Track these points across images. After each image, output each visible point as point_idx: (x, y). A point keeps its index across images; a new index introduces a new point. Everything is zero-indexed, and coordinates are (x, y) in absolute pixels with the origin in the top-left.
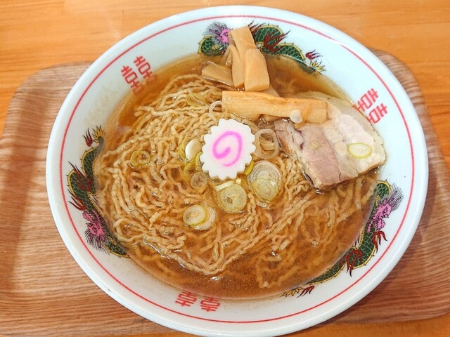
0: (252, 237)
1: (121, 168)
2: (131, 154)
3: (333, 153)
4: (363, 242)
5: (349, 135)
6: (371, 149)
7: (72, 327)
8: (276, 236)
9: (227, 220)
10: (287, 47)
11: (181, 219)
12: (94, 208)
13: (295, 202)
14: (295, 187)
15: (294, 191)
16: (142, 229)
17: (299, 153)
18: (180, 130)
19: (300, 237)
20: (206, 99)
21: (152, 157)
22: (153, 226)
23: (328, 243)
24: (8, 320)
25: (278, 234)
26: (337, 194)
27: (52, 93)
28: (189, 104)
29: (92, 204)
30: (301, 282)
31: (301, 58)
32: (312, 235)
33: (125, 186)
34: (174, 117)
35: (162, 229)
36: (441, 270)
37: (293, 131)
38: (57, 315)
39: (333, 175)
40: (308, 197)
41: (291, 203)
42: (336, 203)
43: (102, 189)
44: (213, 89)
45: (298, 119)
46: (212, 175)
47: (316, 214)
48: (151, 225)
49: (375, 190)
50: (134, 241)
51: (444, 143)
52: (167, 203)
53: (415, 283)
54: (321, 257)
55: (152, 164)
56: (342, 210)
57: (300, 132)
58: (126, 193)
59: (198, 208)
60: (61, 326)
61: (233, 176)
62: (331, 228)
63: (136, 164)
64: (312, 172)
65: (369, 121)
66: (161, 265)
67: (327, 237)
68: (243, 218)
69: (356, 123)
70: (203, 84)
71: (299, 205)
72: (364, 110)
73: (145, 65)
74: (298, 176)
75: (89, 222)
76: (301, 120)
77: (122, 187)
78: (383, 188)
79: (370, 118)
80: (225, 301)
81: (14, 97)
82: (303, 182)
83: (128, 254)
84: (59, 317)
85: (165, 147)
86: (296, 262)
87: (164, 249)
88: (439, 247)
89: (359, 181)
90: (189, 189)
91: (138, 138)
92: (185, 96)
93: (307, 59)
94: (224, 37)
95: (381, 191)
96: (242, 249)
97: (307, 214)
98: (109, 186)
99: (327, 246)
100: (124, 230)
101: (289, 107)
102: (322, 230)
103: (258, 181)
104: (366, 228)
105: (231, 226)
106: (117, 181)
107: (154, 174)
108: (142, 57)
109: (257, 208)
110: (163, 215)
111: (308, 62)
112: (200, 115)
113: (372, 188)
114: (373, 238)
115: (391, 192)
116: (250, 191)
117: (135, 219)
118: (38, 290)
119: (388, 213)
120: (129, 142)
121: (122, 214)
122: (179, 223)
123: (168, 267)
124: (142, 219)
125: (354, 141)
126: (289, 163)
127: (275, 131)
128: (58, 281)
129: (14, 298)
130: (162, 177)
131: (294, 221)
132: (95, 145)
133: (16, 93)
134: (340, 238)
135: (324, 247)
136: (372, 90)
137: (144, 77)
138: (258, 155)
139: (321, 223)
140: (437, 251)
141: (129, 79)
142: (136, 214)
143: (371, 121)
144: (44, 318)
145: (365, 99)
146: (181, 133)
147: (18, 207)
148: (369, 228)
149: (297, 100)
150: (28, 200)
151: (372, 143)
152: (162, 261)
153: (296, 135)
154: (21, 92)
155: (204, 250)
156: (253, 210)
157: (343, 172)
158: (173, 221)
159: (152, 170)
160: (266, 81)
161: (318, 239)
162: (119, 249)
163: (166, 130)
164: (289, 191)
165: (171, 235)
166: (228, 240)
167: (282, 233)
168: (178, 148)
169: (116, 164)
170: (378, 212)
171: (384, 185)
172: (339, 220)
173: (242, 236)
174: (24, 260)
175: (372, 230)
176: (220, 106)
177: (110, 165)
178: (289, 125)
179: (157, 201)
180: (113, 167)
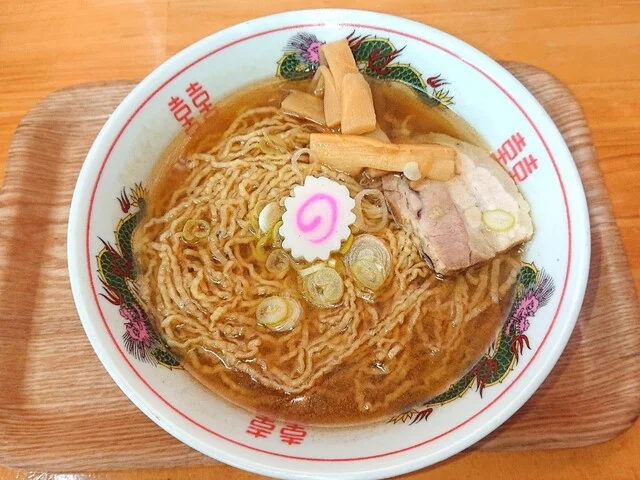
0: (350, 340)
1: (171, 244)
2: (184, 223)
3: (462, 223)
4: (499, 349)
5: (485, 198)
6: (514, 218)
7: (107, 457)
8: (382, 340)
9: (317, 318)
10: (401, 69)
11: (254, 316)
12: (134, 300)
13: (408, 292)
14: (409, 272)
15: (408, 276)
16: (199, 329)
17: (415, 222)
18: (251, 190)
19: (415, 340)
20: (288, 144)
21: (212, 227)
22: (215, 326)
23: (452, 349)
24: (19, 447)
25: (386, 337)
26: (467, 280)
27: (70, 126)
28: (264, 151)
29: (131, 295)
30: (415, 402)
31: (420, 85)
32: (432, 338)
33: (176, 268)
34: (242, 170)
35: (227, 330)
36: (606, 378)
37: (408, 191)
38: (86, 440)
39: (462, 256)
40: (426, 285)
41: (404, 293)
42: (465, 294)
43: (145, 272)
44: (297, 130)
45: (415, 174)
46: (296, 254)
47: (437, 309)
48: (212, 325)
49: (518, 276)
50: (190, 347)
51: (618, 200)
52: (234, 293)
53: (570, 396)
54: (443, 368)
55: (213, 239)
56: (473, 304)
57: (417, 192)
58: (178, 279)
59: (276, 301)
60: (92, 456)
61: (325, 256)
62: (457, 328)
63: (190, 238)
64: (433, 251)
65: (512, 177)
66: (226, 380)
67: (451, 341)
68: (338, 314)
69: (494, 181)
70: (284, 121)
71: (414, 297)
72: (506, 162)
73: (202, 94)
74: (414, 256)
75: (128, 321)
76: (419, 177)
77: (172, 270)
78: (528, 274)
79: (514, 174)
80: (313, 428)
81: (17, 132)
82: (421, 264)
83: (182, 364)
84: (89, 443)
85: (230, 214)
86: (409, 375)
87: (229, 357)
88: (604, 347)
89: (497, 263)
90: (264, 274)
91: (193, 199)
92: (258, 139)
93: (429, 86)
94: (312, 53)
95: (525, 277)
96: (336, 358)
97: (425, 309)
98: (154, 268)
99: (451, 353)
100: (176, 331)
101: (403, 158)
102: (444, 332)
103: (359, 264)
104: (504, 329)
105: (321, 326)
106: (164, 262)
107: (216, 253)
108: (197, 84)
109: (358, 300)
110: (229, 311)
111: (430, 91)
112: (279, 168)
113: (514, 273)
114: (513, 344)
115: (539, 279)
116: (347, 277)
117: (191, 316)
118: (58, 405)
119: (534, 309)
120: (180, 207)
121: (173, 309)
122: (250, 321)
123: (237, 382)
124: (199, 316)
125: (491, 207)
126: (402, 238)
127: (382, 192)
128: (86, 393)
129: (26, 417)
130: (227, 256)
131: (406, 319)
132: (133, 210)
133: (19, 126)
134: (469, 342)
135: (447, 354)
136: (518, 134)
137: (201, 112)
138: (359, 226)
139: (443, 322)
140: (601, 353)
141: (180, 115)
142: (192, 309)
143: (516, 178)
144: (68, 444)
145: (507, 147)
146: (254, 194)
147: (29, 290)
148: (508, 328)
149: (414, 147)
150: (42, 280)
151: (515, 210)
152: (228, 374)
153: (412, 196)
154: (27, 125)
155: (285, 358)
156: (352, 303)
157: (474, 251)
158: (242, 318)
159: (213, 246)
160: (371, 120)
161: (439, 345)
162: (170, 358)
163: (232, 188)
164: (402, 277)
165: (241, 338)
166: (317, 345)
167: (389, 336)
168: (248, 216)
169: (163, 237)
170: (520, 307)
171: (530, 270)
172: (468, 318)
173: (337, 340)
174: (38, 363)
175: (512, 331)
176: (307, 155)
177: (155, 239)
178: (403, 182)
179: (221, 290)
180: (159, 242)
